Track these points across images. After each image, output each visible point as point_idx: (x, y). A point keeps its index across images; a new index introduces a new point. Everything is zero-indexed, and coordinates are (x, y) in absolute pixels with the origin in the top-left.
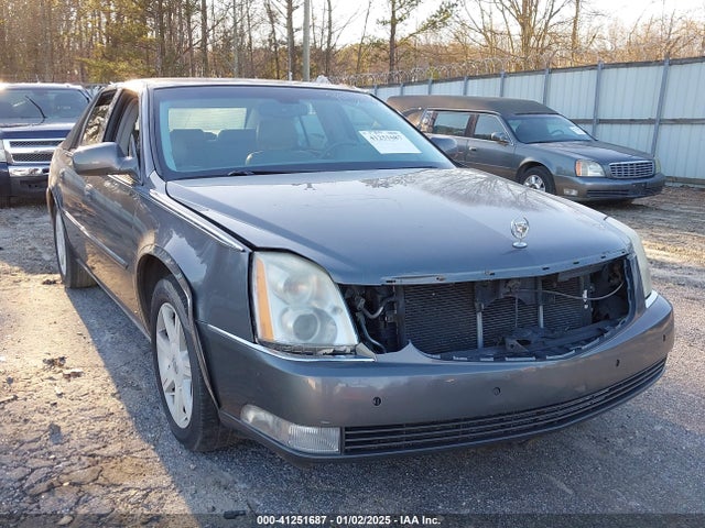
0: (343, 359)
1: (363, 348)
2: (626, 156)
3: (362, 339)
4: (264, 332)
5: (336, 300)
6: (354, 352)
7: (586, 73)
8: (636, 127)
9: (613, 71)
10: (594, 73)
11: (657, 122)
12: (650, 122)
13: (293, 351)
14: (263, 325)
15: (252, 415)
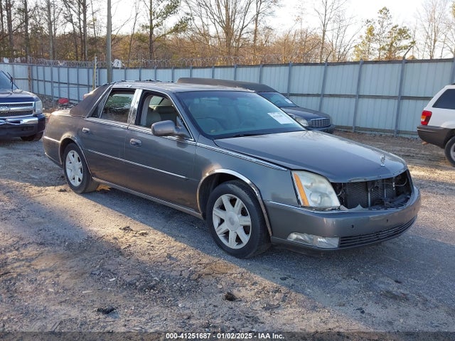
0: (334, 212)
1: (343, 207)
2: (315, 115)
3: (342, 203)
4: (304, 203)
5: (330, 189)
6: (339, 208)
7: (283, 68)
8: (310, 98)
9: (297, 67)
10: (287, 68)
11: (322, 96)
12: (318, 95)
13: (317, 209)
14: (303, 200)
15: (294, 236)
